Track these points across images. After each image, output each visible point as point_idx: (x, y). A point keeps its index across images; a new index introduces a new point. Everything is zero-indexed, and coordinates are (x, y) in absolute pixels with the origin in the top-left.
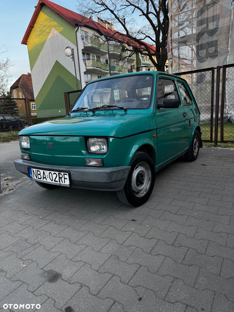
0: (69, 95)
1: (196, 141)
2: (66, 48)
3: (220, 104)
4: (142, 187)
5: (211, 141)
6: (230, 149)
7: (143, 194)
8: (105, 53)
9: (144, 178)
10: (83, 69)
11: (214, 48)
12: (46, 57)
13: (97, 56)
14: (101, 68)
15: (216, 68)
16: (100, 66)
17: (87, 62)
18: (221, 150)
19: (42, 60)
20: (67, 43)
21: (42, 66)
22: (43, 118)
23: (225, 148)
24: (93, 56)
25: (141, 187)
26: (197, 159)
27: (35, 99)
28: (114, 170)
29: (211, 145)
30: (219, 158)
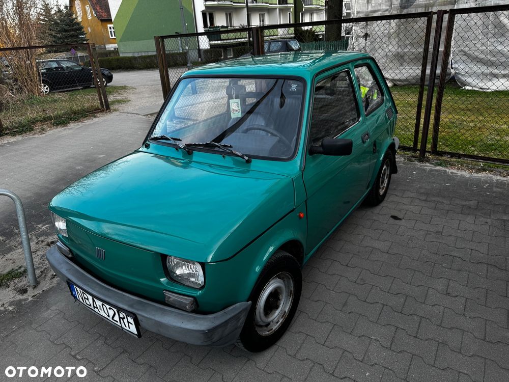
0: (163, 42)
1: (385, 169)
4: (278, 312)
5: (414, 149)
6: (447, 170)
7: (277, 323)
9: (280, 297)
15: (435, 13)
18: (431, 170)
23: (438, 168)
25: (275, 313)
26: (386, 199)
27: (113, 20)
28: (218, 323)
29: (413, 156)
30: (424, 198)
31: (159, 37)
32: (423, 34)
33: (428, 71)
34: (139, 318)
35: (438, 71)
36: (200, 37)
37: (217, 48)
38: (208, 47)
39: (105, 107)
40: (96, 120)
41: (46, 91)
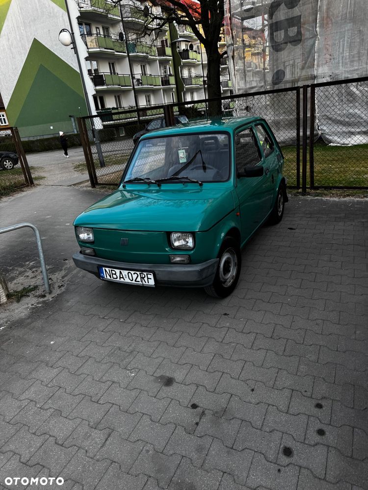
0: (84, 121)
1: (280, 198)
2: (61, 32)
3: (309, 115)
5: (298, 187)
6: (323, 198)
7: (230, 281)
8: (117, 22)
9: (230, 265)
10: (83, 53)
11: (296, 27)
12: (15, 32)
13: (103, 28)
14: (113, 50)
15: (301, 87)
16: (111, 45)
17: (88, 39)
18: (312, 200)
19: (9, 39)
20: (49, 6)
21: (10, 49)
22: (26, 141)
23: (316, 198)
24: (97, 28)
25: (229, 274)
26: (283, 219)
27: (6, 108)
28: (204, 267)
31: (81, 118)
32: (295, 103)
33: (301, 134)
34: (157, 273)
35: (308, 133)
36: (94, 118)
37: (111, 128)
38: (101, 127)
39: (30, 182)
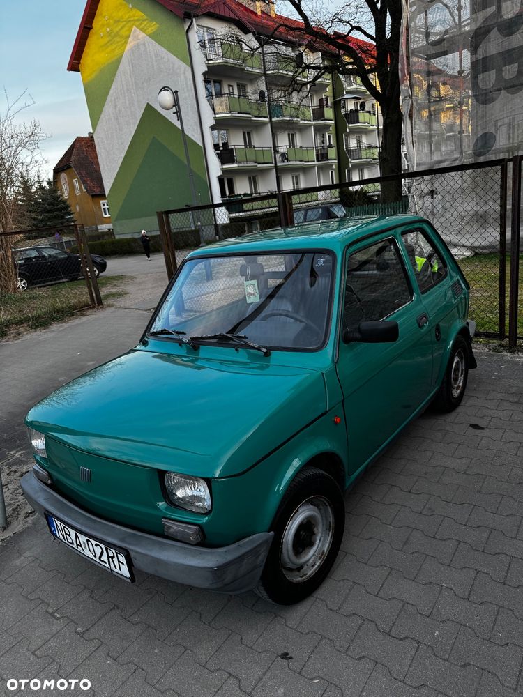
0: (167, 217)
2: (161, 91)
4: (312, 551)
5: (501, 336)
7: (313, 566)
8: (258, 76)
10: (209, 121)
11: (516, 65)
12: (125, 97)
13: (238, 85)
14: (249, 114)
15: (510, 160)
16: (246, 108)
17: (216, 101)
19: (116, 106)
20: (168, 60)
21: (117, 119)
24: (230, 86)
25: (309, 552)
27: (107, 195)
28: (230, 558)
29: (500, 346)
30: (516, 400)
31: (163, 213)
34: (132, 554)
36: (217, 209)
37: (239, 221)
38: (227, 221)
39: (97, 302)
40: (84, 319)
41: (23, 287)
